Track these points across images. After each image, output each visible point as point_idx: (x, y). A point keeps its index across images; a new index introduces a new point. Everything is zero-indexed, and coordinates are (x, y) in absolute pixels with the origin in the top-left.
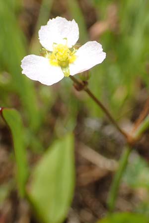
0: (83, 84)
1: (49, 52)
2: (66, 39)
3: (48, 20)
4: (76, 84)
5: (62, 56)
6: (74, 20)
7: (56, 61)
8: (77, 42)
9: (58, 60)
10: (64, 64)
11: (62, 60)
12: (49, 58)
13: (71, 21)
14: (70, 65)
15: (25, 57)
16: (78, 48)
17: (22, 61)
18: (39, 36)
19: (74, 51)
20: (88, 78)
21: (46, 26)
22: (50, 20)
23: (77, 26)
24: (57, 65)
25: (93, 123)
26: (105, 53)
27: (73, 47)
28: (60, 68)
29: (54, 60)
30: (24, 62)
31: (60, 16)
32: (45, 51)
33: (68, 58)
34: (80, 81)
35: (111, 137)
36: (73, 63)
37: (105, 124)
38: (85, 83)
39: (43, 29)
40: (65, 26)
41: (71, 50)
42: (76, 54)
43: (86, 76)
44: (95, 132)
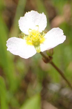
0: (49, 58)
1: (26, 35)
2: (38, 26)
3: (25, 13)
4: (44, 58)
5: (35, 38)
6: (43, 13)
7: (31, 42)
8: (46, 28)
9: (32, 41)
10: (36, 44)
11: (35, 41)
12: (26, 39)
13: (41, 13)
14: (40, 44)
15: (9, 39)
16: (46, 33)
17: (7, 42)
18: (19, 24)
19: (43, 35)
20: (53, 54)
21: (23, 17)
22: (27, 13)
23: (46, 17)
24: (32, 44)
25: (54, 87)
26: (65, 36)
27: (43, 31)
28: (33, 47)
29: (29, 41)
30: (9, 42)
31: (33, 10)
32: (23, 34)
33: (39, 40)
34: (47, 56)
35: (66, 97)
36: (43, 43)
37: (62, 87)
38: (51, 57)
39: (22, 19)
40: (37, 17)
41: (42, 34)
42: (45, 37)
43: (51, 52)
44: (55, 93)
